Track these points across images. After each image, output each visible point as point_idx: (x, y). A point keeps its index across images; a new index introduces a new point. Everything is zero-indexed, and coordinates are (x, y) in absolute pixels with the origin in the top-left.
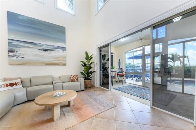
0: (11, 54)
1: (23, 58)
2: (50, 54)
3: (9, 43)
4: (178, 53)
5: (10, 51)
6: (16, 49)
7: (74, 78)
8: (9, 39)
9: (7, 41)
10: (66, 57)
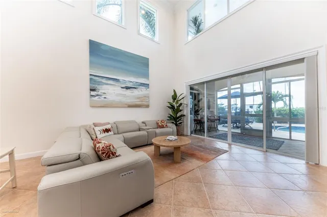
0: (93, 93)
1: (105, 98)
2: (132, 93)
3: (91, 79)
4: (280, 92)
5: (92, 90)
6: (98, 87)
7: (163, 124)
8: (91, 75)
9: (89, 77)
10: (149, 97)
